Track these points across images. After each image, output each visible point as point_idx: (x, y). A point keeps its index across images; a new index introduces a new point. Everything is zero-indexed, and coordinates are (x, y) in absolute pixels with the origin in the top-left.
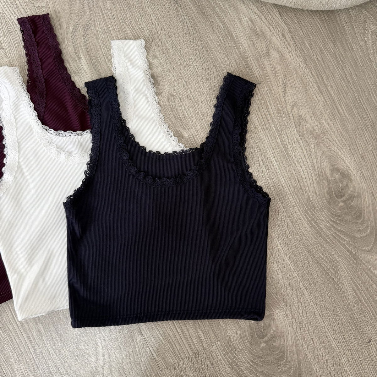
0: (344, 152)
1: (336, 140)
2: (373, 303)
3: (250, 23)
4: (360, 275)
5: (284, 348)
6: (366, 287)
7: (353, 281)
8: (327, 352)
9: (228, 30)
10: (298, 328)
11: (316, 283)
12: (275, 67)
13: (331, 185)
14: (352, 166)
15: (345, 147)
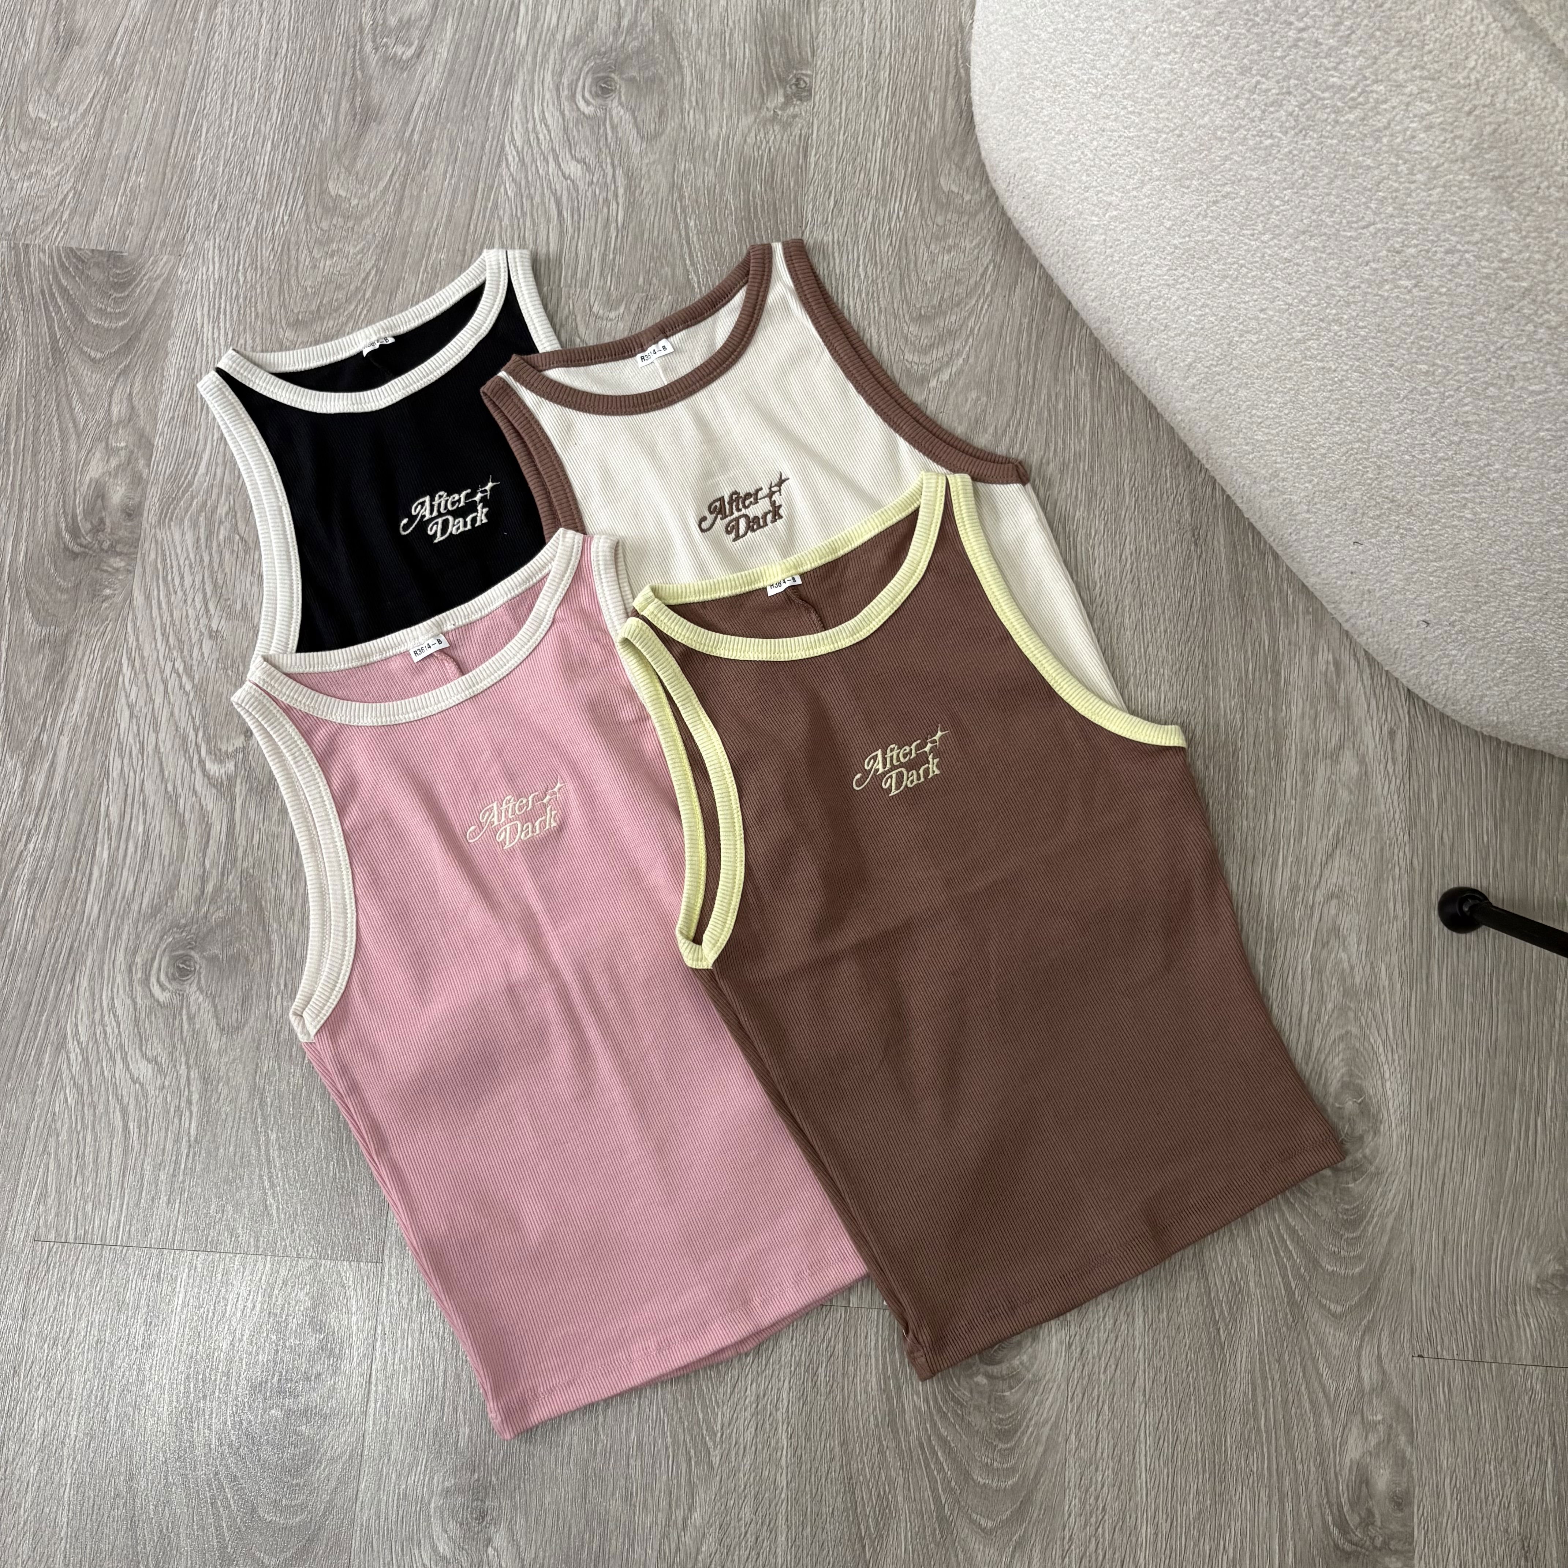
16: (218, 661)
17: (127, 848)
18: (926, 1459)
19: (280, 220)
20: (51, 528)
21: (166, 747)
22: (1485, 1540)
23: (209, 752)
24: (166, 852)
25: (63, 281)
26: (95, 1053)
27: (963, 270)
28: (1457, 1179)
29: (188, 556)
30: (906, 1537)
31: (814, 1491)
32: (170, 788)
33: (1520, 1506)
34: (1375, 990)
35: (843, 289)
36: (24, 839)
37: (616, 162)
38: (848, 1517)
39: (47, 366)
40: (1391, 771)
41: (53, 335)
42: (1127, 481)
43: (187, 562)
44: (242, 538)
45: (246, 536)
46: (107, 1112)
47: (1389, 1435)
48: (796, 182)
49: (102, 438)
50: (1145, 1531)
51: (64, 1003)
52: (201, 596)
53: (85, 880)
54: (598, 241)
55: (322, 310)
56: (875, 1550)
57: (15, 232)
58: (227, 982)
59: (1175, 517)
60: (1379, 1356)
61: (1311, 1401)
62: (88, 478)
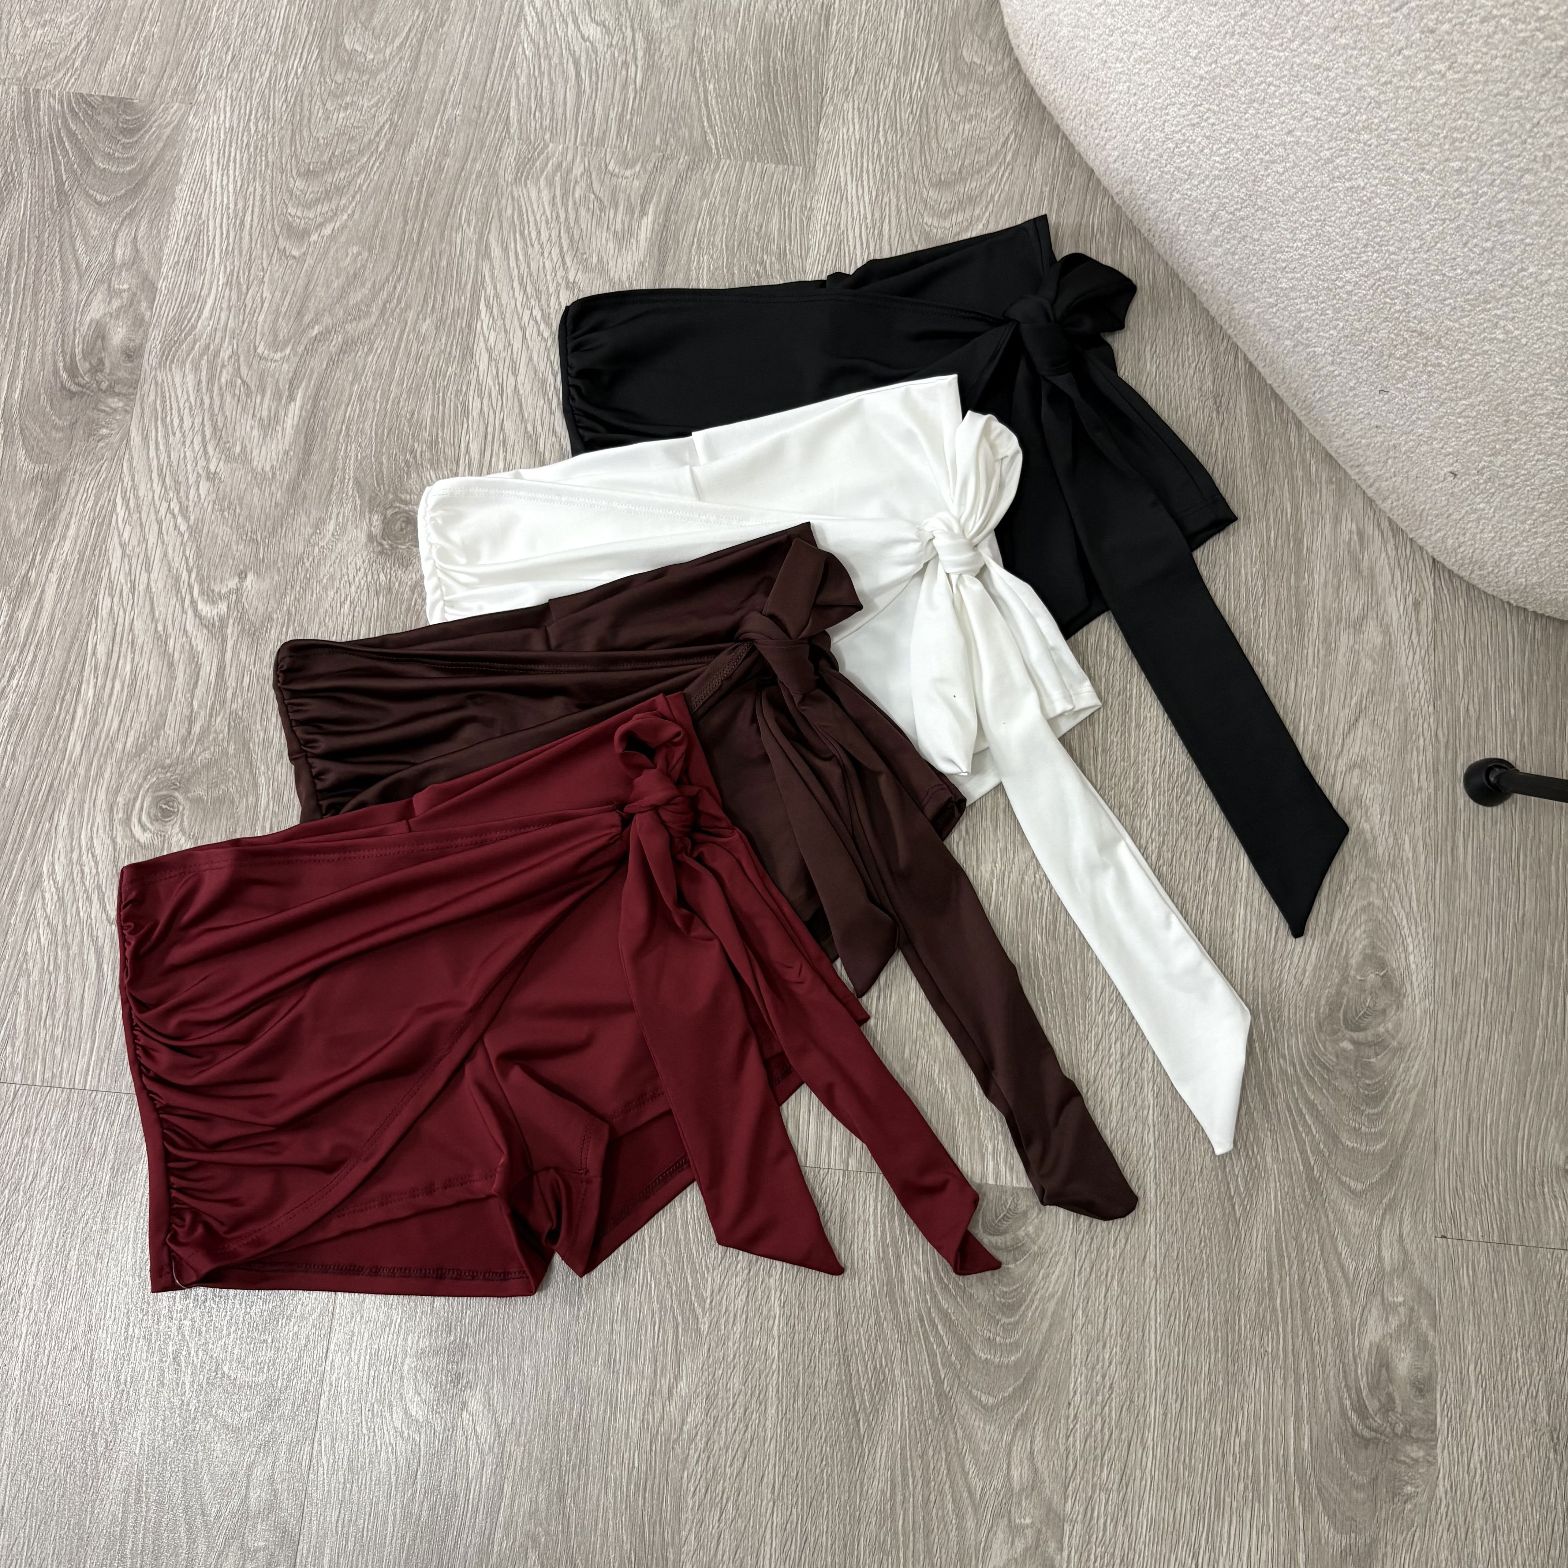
0: (1417, 933)
1: (1414, 896)
2: (1299, 1322)
3: (1355, 537)
4: (1304, 1236)
5: (1029, 1291)
6: (1302, 1274)
7: (1278, 1239)
8: (1124, 1367)
9: (1298, 527)
10: (1087, 1264)
11: (1189, 1188)
12: (1359, 661)
13: (1344, 988)
14: (1420, 976)
15: (1425, 925)
16: (214, 502)
17: (113, 687)
18: (925, 1332)
19: (293, 72)
20: (49, 366)
21: (158, 586)
22: (1511, 1430)
23: (202, 592)
24: (153, 692)
25: (73, 127)
26: (71, 892)
27: (984, 139)
28: (1483, 1056)
29: (188, 398)
30: (902, 1412)
31: (807, 1362)
32: (160, 628)
33: (1548, 1396)
34: (1398, 861)
35: (862, 154)
36: (8, 674)
37: (636, 26)
38: (842, 1389)
39: (51, 208)
40: (1415, 641)
41: (58, 177)
42: (1148, 348)
43: (187, 404)
44: (244, 382)
45: (248, 380)
46: (81, 953)
47: (1411, 1318)
48: (818, 50)
49: (104, 280)
50: (1154, 1412)
51: (42, 842)
52: (200, 438)
53: (69, 717)
54: (616, 101)
55: (334, 161)
56: (869, 1425)
57: (26, 77)
58: (211, 824)
59: (1196, 385)
60: (1401, 1235)
61: (1329, 1281)
62: (88, 319)
